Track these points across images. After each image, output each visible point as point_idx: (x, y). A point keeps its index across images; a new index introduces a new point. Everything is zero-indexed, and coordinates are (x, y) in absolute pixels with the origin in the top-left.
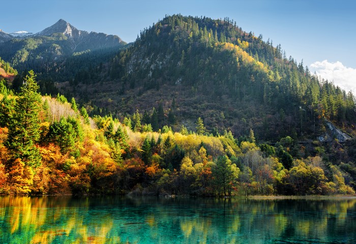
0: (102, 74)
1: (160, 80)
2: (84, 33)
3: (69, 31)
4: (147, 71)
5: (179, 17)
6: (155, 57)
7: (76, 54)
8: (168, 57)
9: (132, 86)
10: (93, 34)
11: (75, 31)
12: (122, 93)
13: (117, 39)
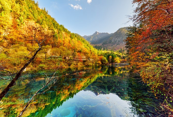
0: (108, 42)
1: (120, 43)
2: (101, 33)
3: (98, 33)
4: (117, 41)
5: (122, 28)
6: (118, 38)
7: (100, 38)
8: (121, 38)
9: (114, 44)
10: (102, 33)
11: (99, 33)
12: (112, 46)
13: (107, 33)
